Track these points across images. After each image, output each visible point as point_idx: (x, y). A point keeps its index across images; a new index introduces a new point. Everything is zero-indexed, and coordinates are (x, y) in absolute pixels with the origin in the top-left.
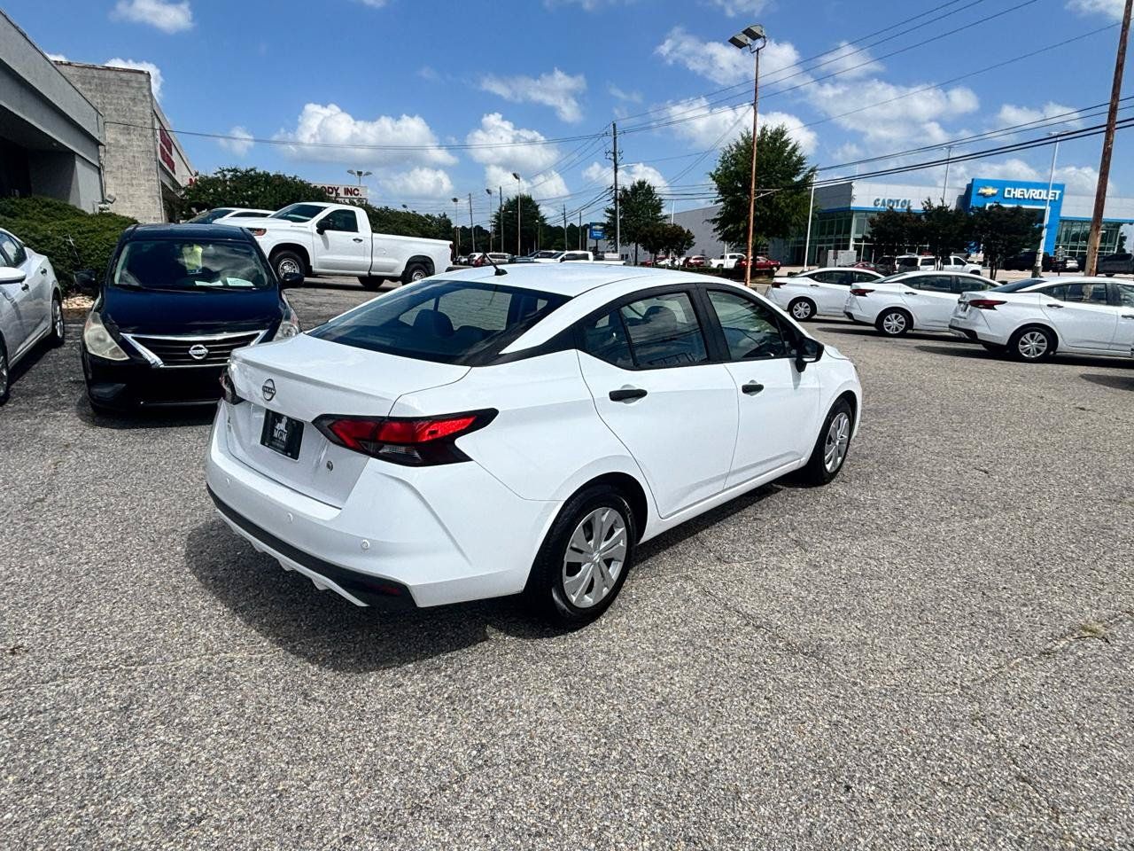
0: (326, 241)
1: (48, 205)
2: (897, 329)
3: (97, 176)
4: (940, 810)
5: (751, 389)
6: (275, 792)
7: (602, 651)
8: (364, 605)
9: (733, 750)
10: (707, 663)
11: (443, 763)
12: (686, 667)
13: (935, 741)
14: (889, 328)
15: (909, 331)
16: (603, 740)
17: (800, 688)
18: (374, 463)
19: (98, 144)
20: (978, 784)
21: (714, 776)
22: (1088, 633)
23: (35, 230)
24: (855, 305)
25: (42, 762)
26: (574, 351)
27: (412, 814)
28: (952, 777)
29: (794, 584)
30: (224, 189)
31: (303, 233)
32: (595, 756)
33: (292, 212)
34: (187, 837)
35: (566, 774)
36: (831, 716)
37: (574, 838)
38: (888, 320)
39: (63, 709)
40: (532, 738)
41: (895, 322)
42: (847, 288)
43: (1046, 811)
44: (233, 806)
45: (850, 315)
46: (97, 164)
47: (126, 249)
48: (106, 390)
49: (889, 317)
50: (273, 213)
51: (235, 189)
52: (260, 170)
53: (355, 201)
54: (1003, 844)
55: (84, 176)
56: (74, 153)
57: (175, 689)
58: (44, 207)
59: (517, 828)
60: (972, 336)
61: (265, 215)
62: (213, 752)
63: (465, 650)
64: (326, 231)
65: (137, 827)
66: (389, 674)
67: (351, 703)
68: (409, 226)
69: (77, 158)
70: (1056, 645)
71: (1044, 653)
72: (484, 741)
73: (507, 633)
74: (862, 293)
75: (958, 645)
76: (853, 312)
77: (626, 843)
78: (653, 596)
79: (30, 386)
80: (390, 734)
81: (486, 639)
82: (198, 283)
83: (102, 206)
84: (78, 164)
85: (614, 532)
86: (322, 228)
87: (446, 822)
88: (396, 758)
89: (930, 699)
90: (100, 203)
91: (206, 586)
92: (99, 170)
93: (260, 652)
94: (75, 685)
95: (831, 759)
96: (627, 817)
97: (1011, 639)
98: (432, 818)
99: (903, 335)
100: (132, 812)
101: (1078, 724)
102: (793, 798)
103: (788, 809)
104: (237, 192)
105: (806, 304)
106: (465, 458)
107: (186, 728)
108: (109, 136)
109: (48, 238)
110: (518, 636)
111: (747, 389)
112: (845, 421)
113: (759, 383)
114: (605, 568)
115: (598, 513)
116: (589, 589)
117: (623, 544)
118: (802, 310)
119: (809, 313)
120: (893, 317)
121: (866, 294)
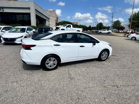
18: (23, 49)
19: (49, 19)
22: (116, 86)
26: (50, 40)
31: (64, 28)
33: (65, 25)
43: (76, 102)
52: (66, 21)
55: (47, 22)
61: (62, 26)
63: (37, 70)
64: (67, 28)
69: (46, 20)
70: (108, 86)
71: (104, 87)
75: (93, 83)
81: (40, 70)
89: (79, 87)
90: (49, 25)
95: (58, 89)
97: (102, 84)
111: (80, 46)
112: (106, 53)
113: (84, 46)
114: (53, 65)
115: (51, 58)
116: (51, 66)
117: (57, 62)
118: (133, 39)
119: (135, 39)
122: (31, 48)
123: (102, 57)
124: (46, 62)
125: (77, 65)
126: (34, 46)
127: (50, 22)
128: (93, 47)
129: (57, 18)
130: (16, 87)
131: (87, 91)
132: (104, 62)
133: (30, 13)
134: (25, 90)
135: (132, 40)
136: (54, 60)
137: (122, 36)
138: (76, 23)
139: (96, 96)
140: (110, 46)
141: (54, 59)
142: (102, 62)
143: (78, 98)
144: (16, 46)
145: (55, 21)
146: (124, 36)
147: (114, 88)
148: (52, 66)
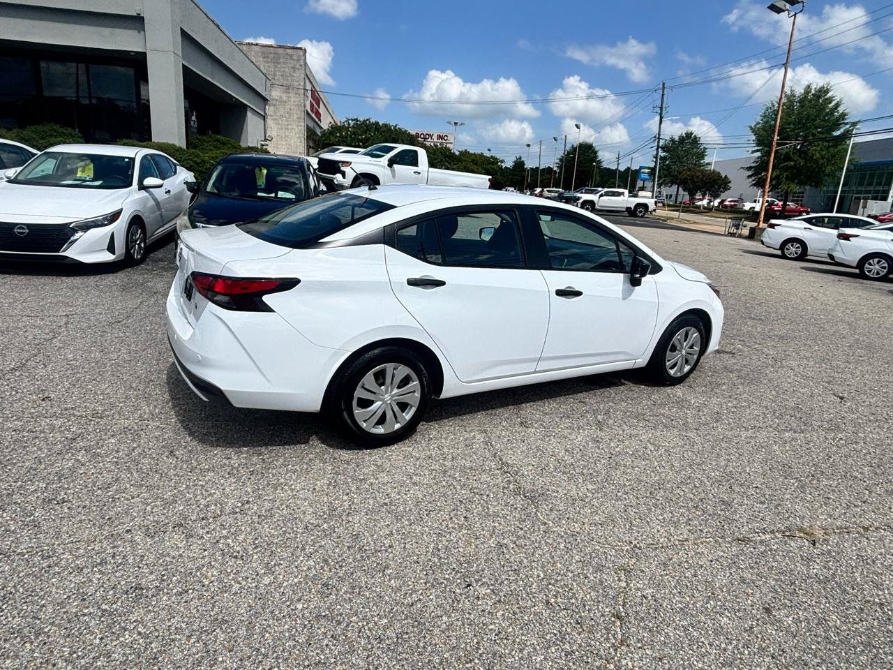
1: (218, 140)
2: (878, 273)
3: (263, 121)
4: (526, 618)
5: (566, 293)
6: (113, 498)
7: (376, 465)
8: (206, 400)
9: (409, 542)
10: (444, 486)
11: (216, 505)
12: (425, 486)
13: (570, 575)
14: (869, 272)
15: (891, 276)
16: (325, 516)
17: (498, 516)
18: (211, 306)
19: (265, 100)
20: (577, 610)
21: (379, 554)
22: (802, 535)
23: (197, 156)
24: (838, 248)
25: (14, 456)
26: (383, 245)
27: (174, 527)
28: (559, 600)
29: (566, 450)
30: (347, 133)
31: (377, 166)
32: (312, 524)
33: (376, 150)
34: (51, 509)
35: (284, 529)
36: (503, 539)
37: (255, 565)
38: (870, 264)
39: (44, 433)
40: (282, 505)
41: (877, 267)
42: (835, 232)
43: (614, 641)
44: (86, 500)
45: (831, 257)
46: (263, 114)
47: (220, 168)
49: (871, 261)
50: (362, 150)
51: (354, 133)
52: (373, 120)
53: (438, 144)
54: (553, 651)
55: (252, 121)
56: (247, 106)
57: (106, 434)
58: (215, 141)
59: (226, 551)
61: (355, 152)
62: (98, 471)
63: (287, 447)
64: (395, 165)
65: (32, 498)
66: (229, 451)
67: (193, 461)
68: (476, 164)
69: (248, 109)
70: (759, 536)
71: (739, 540)
72: (251, 500)
73: (323, 443)
74: (846, 237)
75: (664, 519)
76: (835, 254)
77: (284, 576)
78: (446, 439)
79: (160, 256)
80: (200, 483)
81: (306, 442)
83: (263, 143)
84: (249, 114)
85: (408, 383)
86: (391, 163)
87: (189, 536)
88: (191, 496)
89: (597, 547)
90: (262, 141)
91: (168, 383)
92: (264, 118)
93: (167, 424)
94: (57, 423)
95: (475, 565)
96: (299, 562)
97: (719, 524)
98: (183, 533)
99: (883, 279)
100: (36, 490)
101: (713, 594)
102: (422, 581)
103: (411, 587)
104: (355, 135)
105: (798, 245)
106: (270, 310)
107: (96, 455)
108: (275, 94)
109: (204, 161)
110: (328, 445)
111: (560, 293)
112: (695, 335)
113: (577, 289)
114: (396, 408)
115: (389, 367)
116: (382, 421)
117: (417, 395)
118: (792, 250)
119: (799, 252)
120: (876, 262)
121: (850, 239)
122: (266, 298)
123: (671, 358)
124: (359, 393)
125: (530, 410)
126: (287, 284)
127: (270, 122)
128: (626, 295)
129: (316, 99)
130: (193, 559)
131: (651, 567)
132: (679, 391)
133: (145, 54)
134: (266, 580)
135: (783, 257)
136: (405, 381)
137: (722, 230)
138: (439, 137)
139: (713, 596)
140: (717, 292)
141: (403, 371)
142: (668, 390)
143: (618, 617)
144: (77, 281)
145: (303, 115)
146: (733, 230)
147: (793, 544)
148: (389, 415)
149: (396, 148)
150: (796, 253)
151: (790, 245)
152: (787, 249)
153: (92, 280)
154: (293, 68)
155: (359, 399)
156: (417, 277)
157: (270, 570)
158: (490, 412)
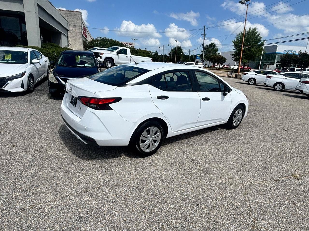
0: (119, 57)
1: (53, 45)
2: (279, 89)
3: (67, 38)
4: (221, 214)
5: (205, 99)
6: (56, 183)
7: (149, 163)
8: (86, 143)
9: (171, 191)
10: (175, 169)
11: (97, 183)
12: (169, 170)
13: (229, 197)
14: (277, 88)
15: (283, 90)
16: (138, 184)
17: (197, 179)
18: (89, 109)
19: (67, 30)
20: (236, 210)
21: (163, 196)
22: (293, 177)
23: (47, 51)
24: (267, 81)
25: (11, 169)
26: (148, 84)
27: (85, 193)
28: (229, 207)
29: (210, 154)
30: (98, 43)
31: (113, 54)
32: (135, 187)
33: (111, 49)
34: (34, 189)
35: (125, 190)
36: (202, 187)
37: (120, 204)
38: (277, 86)
39: (19, 159)
40: (121, 180)
41: (279, 87)
42: (265, 76)
43: (252, 219)
44: (46, 185)
45: (265, 84)
46: (67, 35)
47: (62, 56)
48: (53, 90)
49: (277, 85)
50: (106, 49)
51: (101, 43)
52: (107, 38)
54: (235, 225)
55: (63, 38)
57: (44, 158)
58: (52, 46)
59: (108, 200)
60: (302, 92)
62: (47, 173)
63: (114, 159)
65: (24, 186)
66: (94, 162)
67: (82, 167)
69: (62, 34)
70: (281, 178)
71: (276, 180)
72: (109, 179)
73: (127, 156)
74: (270, 77)
75: (250, 175)
76: (266, 83)
77: (133, 208)
78: (169, 152)
79: (39, 89)
80: (88, 175)
81: (121, 156)
82: (78, 65)
83: (67, 46)
84: (62, 35)
86: (118, 53)
87: (91, 196)
88: (86, 180)
89: (234, 187)
90: (67, 45)
91: (60, 137)
92: (67, 37)
93: (66, 153)
94: (23, 155)
95: (197, 197)
96: (136, 202)
97: (267, 175)
98: (89, 194)
99: (281, 91)
100: (24, 182)
101: (276, 200)
102: (181, 205)
103: (179, 207)
105: (253, 80)
106: (112, 109)
107: (43, 167)
108: (71, 28)
109: (50, 53)
110: (129, 157)
111: (204, 99)
112: (241, 112)
113: (208, 98)
114: (153, 142)
115: (151, 128)
117: (160, 137)
118: (252, 82)
119: (254, 82)
120: (278, 85)
121: (271, 78)
122: (111, 105)
124: (142, 138)
126: (118, 100)
127: (69, 39)
129: (85, 30)
130: (96, 204)
131: (253, 192)
132: (237, 131)
134: (127, 210)
135: (249, 84)
136: (156, 133)
137: (226, 76)
138: (130, 44)
140: (247, 97)
141: (156, 129)
142: (233, 130)
143: (250, 211)
144: (10, 99)
145: (81, 36)
146: (230, 75)
147: (292, 180)
148: (151, 145)
149: (119, 48)
150: (253, 83)
151: (251, 80)
152: (250, 81)
153: (16, 99)
154: (77, 19)
155: (142, 140)
156: (160, 95)
157: (127, 206)
158: (179, 141)
